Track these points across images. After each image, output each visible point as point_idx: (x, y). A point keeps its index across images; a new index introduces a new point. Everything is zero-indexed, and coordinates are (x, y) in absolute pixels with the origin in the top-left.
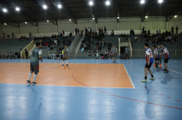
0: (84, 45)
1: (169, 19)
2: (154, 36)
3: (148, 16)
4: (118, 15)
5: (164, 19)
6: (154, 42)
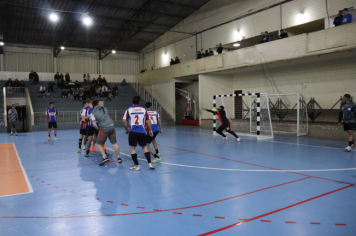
2: (78, 85)
6: (77, 97)
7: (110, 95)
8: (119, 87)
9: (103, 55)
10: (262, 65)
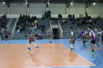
0: (20, 27)
1: (88, 5)
3: (73, 2)
4: (49, 1)
5: (84, 5)
7: (93, 24)
8: (97, 20)
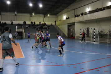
2: (38, 25)
3: (34, 13)
4: (16, 11)
6: (37, 29)
7: (47, 29)
9: (45, 16)
10: (96, 19)
